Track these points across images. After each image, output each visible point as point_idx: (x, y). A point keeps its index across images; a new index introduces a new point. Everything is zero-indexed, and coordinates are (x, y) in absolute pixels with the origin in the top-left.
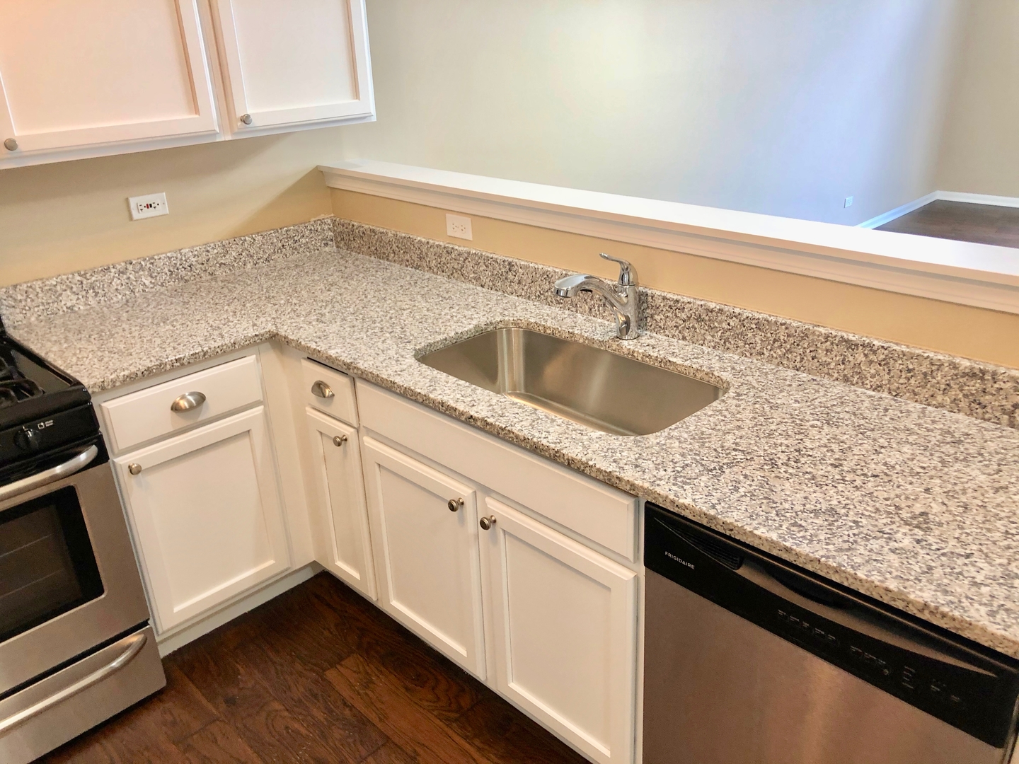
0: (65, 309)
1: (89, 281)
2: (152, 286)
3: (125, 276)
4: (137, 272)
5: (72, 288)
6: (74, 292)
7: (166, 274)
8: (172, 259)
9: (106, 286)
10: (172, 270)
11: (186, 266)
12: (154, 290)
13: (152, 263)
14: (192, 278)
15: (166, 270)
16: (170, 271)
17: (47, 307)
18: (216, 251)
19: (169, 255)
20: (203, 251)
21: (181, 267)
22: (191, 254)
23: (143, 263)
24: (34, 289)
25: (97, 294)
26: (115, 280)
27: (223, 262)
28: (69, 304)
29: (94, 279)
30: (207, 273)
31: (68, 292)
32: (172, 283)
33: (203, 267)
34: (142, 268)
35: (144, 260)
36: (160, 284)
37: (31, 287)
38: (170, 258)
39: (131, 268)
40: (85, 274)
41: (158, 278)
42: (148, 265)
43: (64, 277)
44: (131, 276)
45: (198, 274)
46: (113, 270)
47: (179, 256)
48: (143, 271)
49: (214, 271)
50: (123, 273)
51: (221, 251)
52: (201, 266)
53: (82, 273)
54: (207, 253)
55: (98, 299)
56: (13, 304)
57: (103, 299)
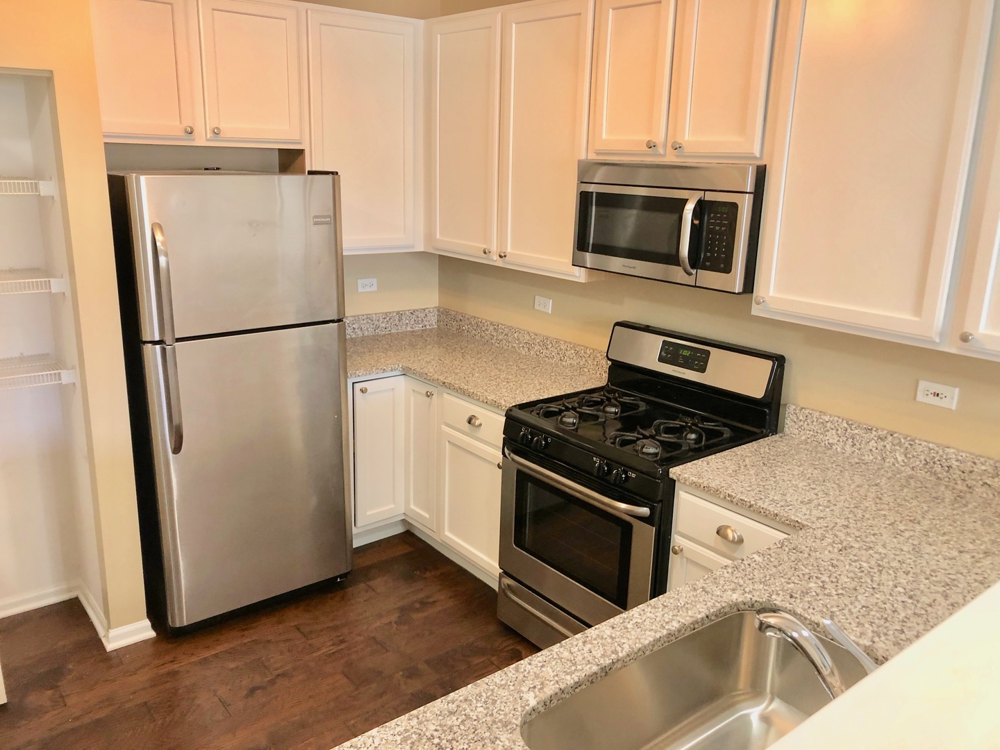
0: (827, 443)
1: (852, 432)
2: (903, 464)
3: (882, 443)
4: (894, 445)
5: (837, 430)
6: (838, 434)
7: (921, 461)
8: (932, 451)
9: (863, 442)
10: (928, 460)
11: (944, 465)
12: (903, 469)
13: (911, 445)
14: (947, 479)
15: (922, 458)
16: (925, 460)
17: (816, 434)
18: (984, 468)
19: (931, 445)
20: (969, 461)
21: (938, 463)
22: (954, 456)
23: (903, 440)
24: (812, 417)
25: (854, 445)
26: (873, 441)
27: (989, 483)
28: (831, 441)
29: (856, 431)
30: (965, 485)
31: (834, 431)
32: (922, 472)
33: (962, 474)
34: (900, 444)
35: (905, 438)
36: (911, 466)
37: (811, 414)
38: (930, 449)
39: (890, 438)
40: (852, 424)
41: (911, 460)
42: (907, 445)
43: (836, 419)
44: (887, 446)
45: (954, 480)
46: (874, 433)
47: (941, 452)
48: (900, 447)
49: (975, 486)
50: (881, 439)
51: (990, 470)
52: (960, 473)
53: (850, 422)
54: (973, 465)
55: (853, 449)
56: (796, 420)
57: (857, 451)
